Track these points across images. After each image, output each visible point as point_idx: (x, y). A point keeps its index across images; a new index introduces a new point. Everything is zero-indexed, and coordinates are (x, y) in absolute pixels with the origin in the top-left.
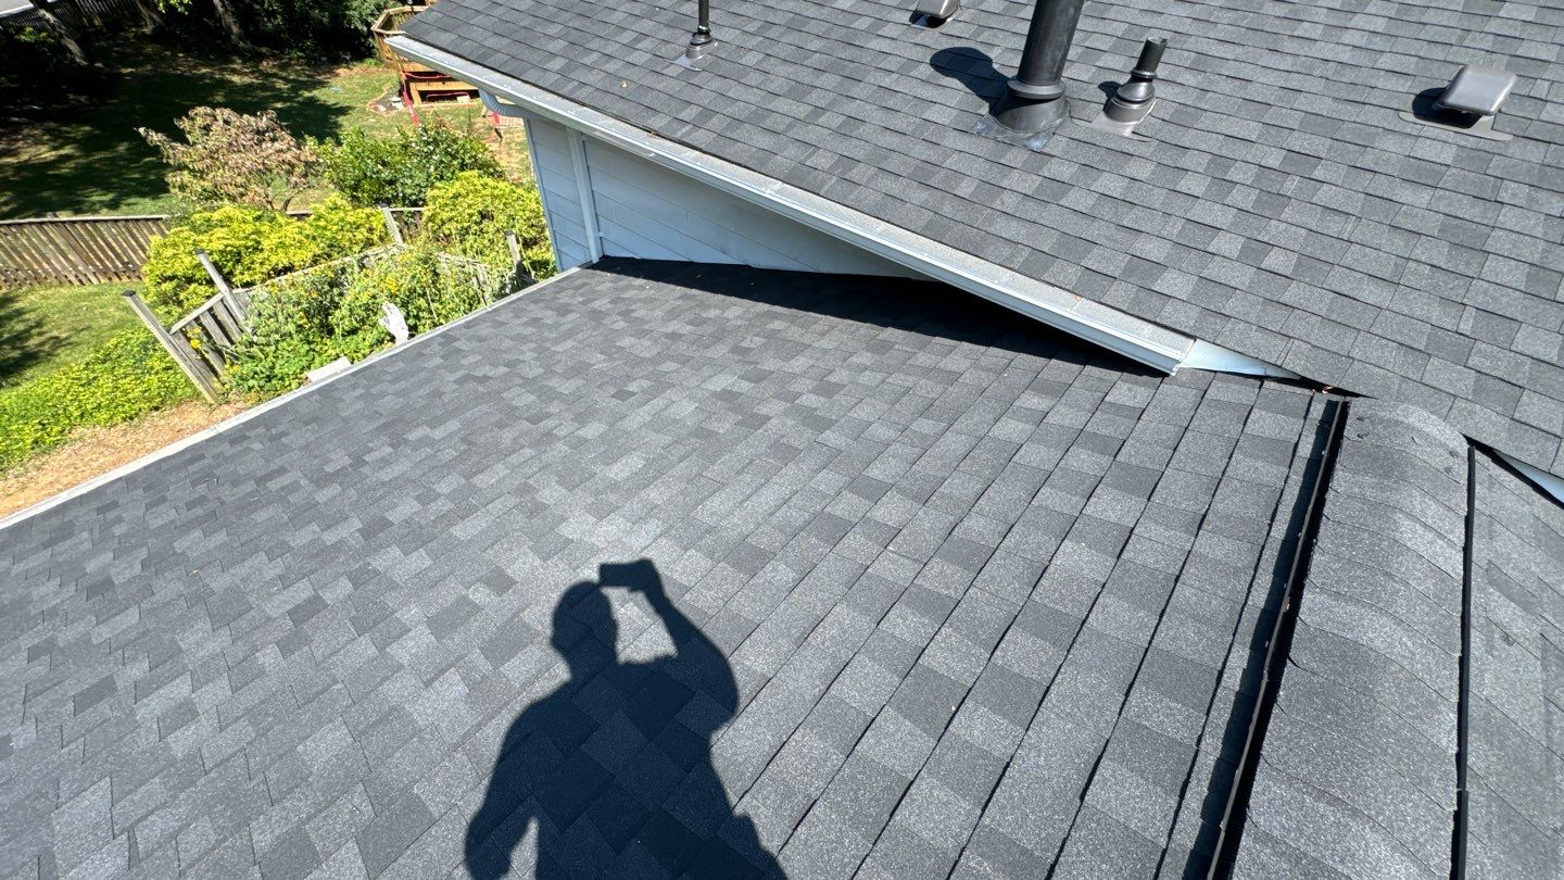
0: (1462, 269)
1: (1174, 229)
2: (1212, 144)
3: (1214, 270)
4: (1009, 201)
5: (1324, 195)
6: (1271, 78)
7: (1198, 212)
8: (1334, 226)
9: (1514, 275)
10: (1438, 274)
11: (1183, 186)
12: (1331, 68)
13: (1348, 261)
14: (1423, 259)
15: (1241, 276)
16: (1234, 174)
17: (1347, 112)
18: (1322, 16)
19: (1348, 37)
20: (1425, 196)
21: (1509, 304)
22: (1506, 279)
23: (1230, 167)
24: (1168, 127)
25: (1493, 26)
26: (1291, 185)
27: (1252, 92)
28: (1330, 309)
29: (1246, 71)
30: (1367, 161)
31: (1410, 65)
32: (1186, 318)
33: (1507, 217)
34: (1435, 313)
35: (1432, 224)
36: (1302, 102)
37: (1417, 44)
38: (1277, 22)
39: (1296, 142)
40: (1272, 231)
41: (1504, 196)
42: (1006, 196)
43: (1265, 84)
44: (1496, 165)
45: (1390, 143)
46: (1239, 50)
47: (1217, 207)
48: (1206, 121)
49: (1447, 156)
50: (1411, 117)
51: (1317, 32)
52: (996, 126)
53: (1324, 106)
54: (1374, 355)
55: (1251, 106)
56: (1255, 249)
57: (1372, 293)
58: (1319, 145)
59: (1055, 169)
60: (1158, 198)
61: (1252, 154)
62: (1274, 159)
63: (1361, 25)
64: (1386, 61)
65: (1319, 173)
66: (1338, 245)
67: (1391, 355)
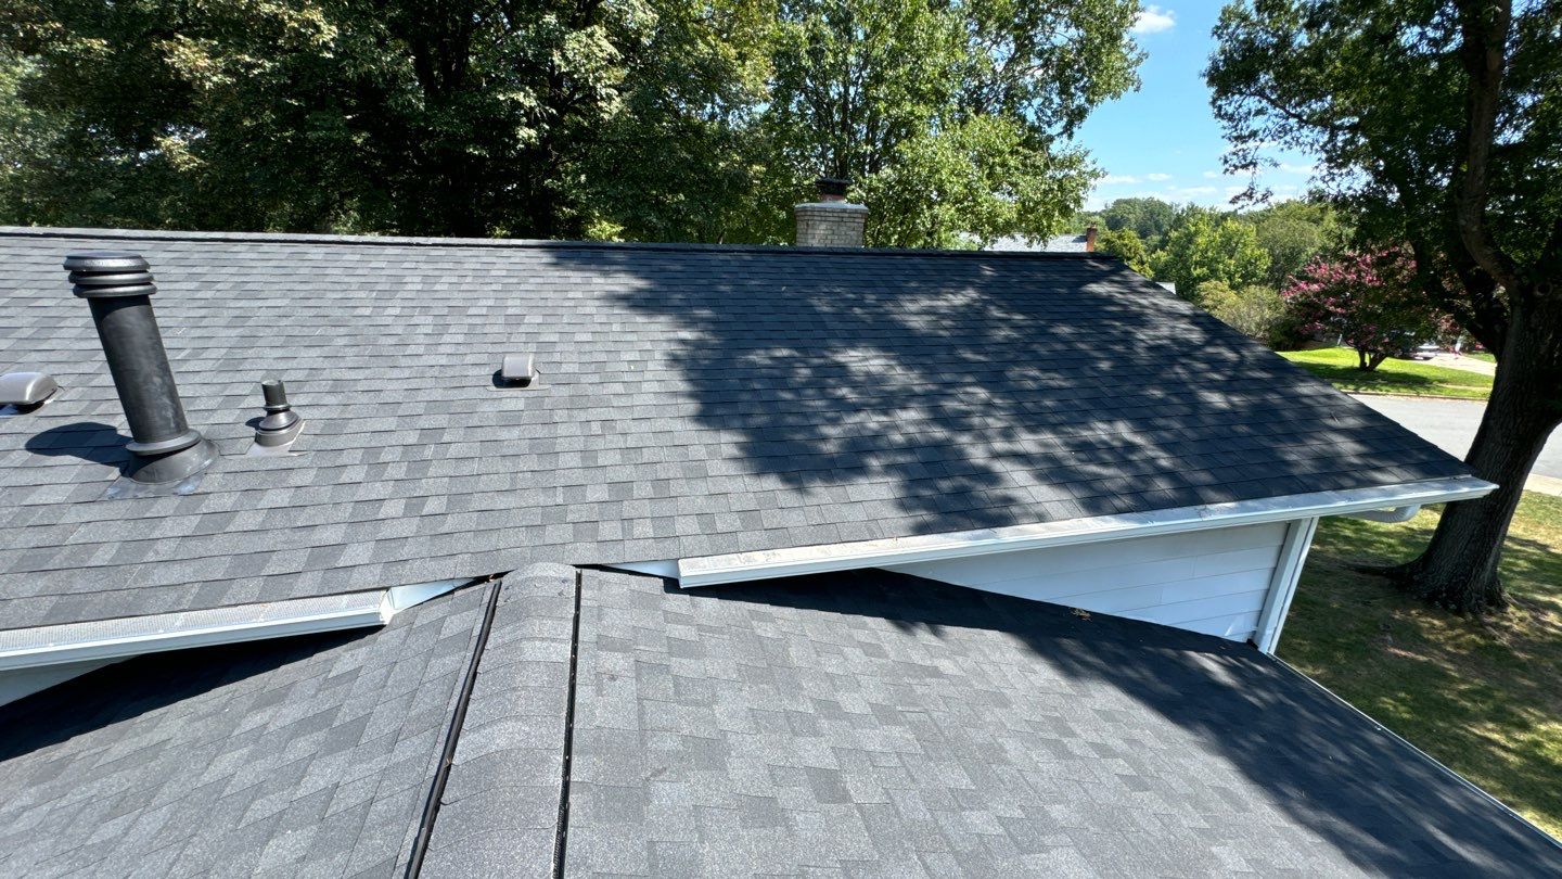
0: (548, 467)
1: (345, 512)
2: (363, 441)
3: (386, 531)
4: (165, 549)
5: (453, 451)
6: (395, 385)
7: (362, 493)
8: (466, 469)
9: (573, 460)
10: (537, 474)
11: (345, 478)
12: (435, 372)
13: (482, 486)
14: (525, 469)
15: (408, 527)
16: (385, 457)
17: (453, 394)
18: (421, 339)
19: (442, 349)
20: (516, 432)
21: (577, 477)
22: (571, 465)
23: (380, 454)
24: (320, 439)
25: (523, 329)
26: (429, 452)
27: (384, 397)
28: (478, 524)
29: (377, 385)
30: (475, 421)
31: (484, 358)
32: (372, 577)
33: (562, 430)
34: (542, 499)
35: (525, 445)
36: (422, 396)
37: (485, 346)
38: (392, 348)
39: (424, 423)
40: (425, 486)
41: (557, 419)
42: (159, 546)
43: (393, 390)
44: (548, 403)
45: (486, 407)
46: (367, 372)
47: (378, 484)
48: (353, 426)
49: (521, 405)
50: (494, 388)
51: (421, 350)
52: (134, 486)
53: (437, 395)
54: (512, 541)
55: (387, 407)
56: (414, 505)
57: (502, 502)
58: (441, 420)
59: (212, 504)
60: (325, 494)
61: (393, 439)
62: (412, 438)
63: (449, 340)
64: (470, 359)
65: (446, 438)
66: (472, 479)
67: (523, 537)
